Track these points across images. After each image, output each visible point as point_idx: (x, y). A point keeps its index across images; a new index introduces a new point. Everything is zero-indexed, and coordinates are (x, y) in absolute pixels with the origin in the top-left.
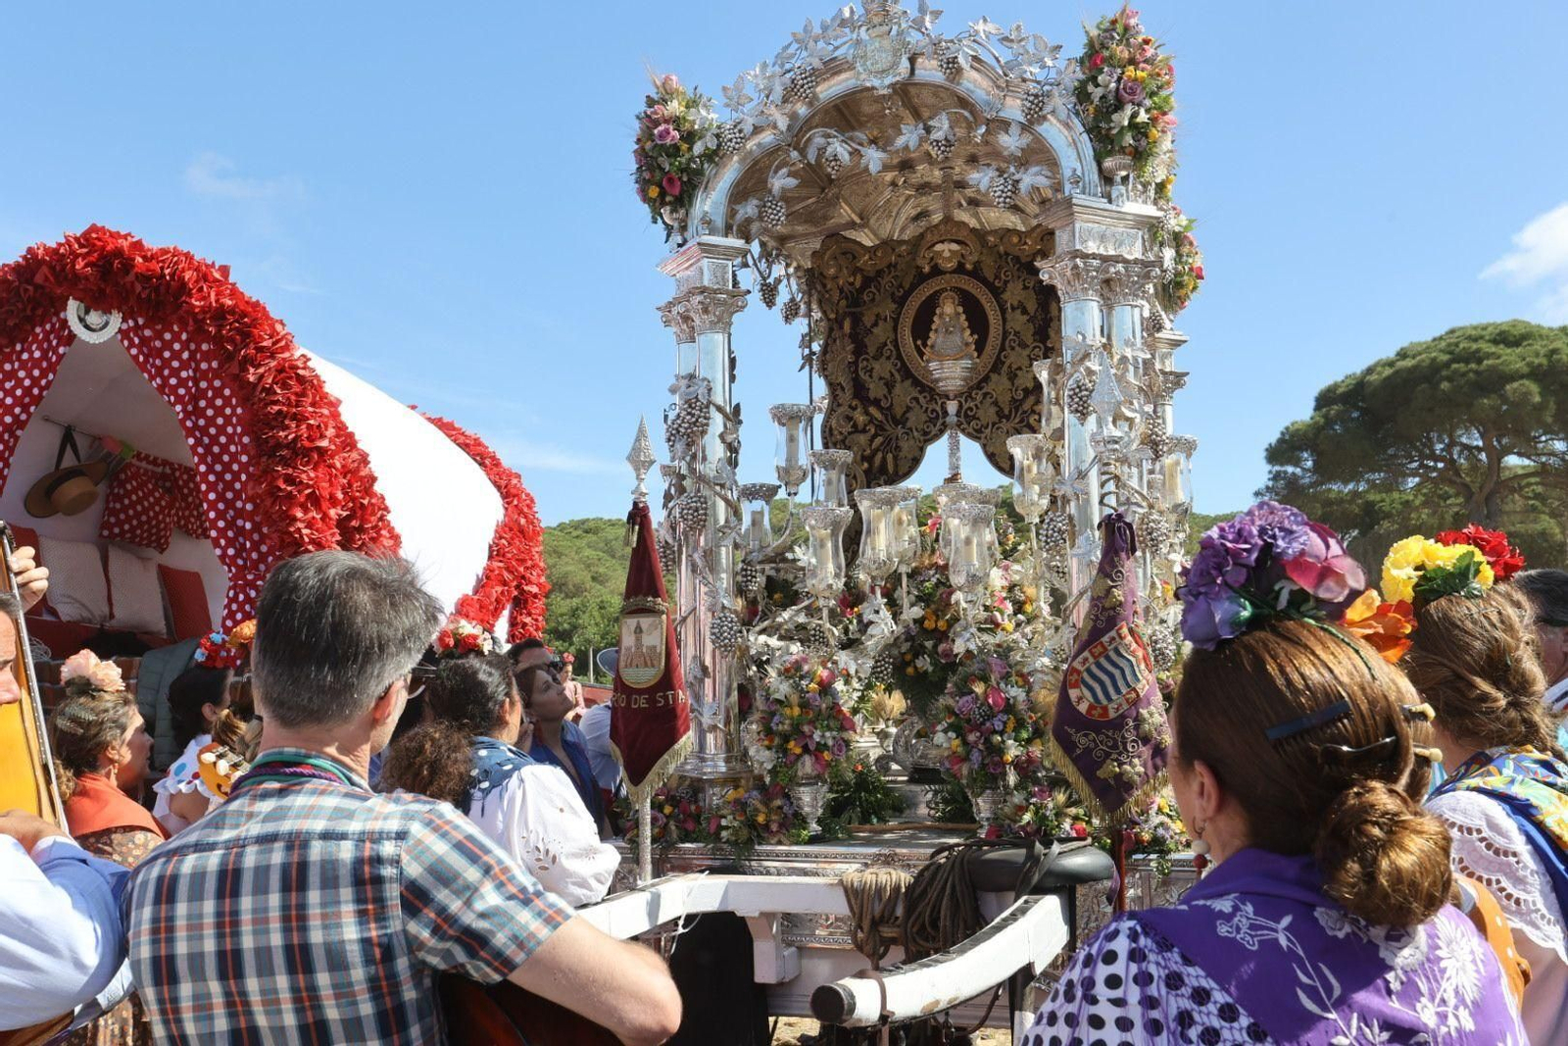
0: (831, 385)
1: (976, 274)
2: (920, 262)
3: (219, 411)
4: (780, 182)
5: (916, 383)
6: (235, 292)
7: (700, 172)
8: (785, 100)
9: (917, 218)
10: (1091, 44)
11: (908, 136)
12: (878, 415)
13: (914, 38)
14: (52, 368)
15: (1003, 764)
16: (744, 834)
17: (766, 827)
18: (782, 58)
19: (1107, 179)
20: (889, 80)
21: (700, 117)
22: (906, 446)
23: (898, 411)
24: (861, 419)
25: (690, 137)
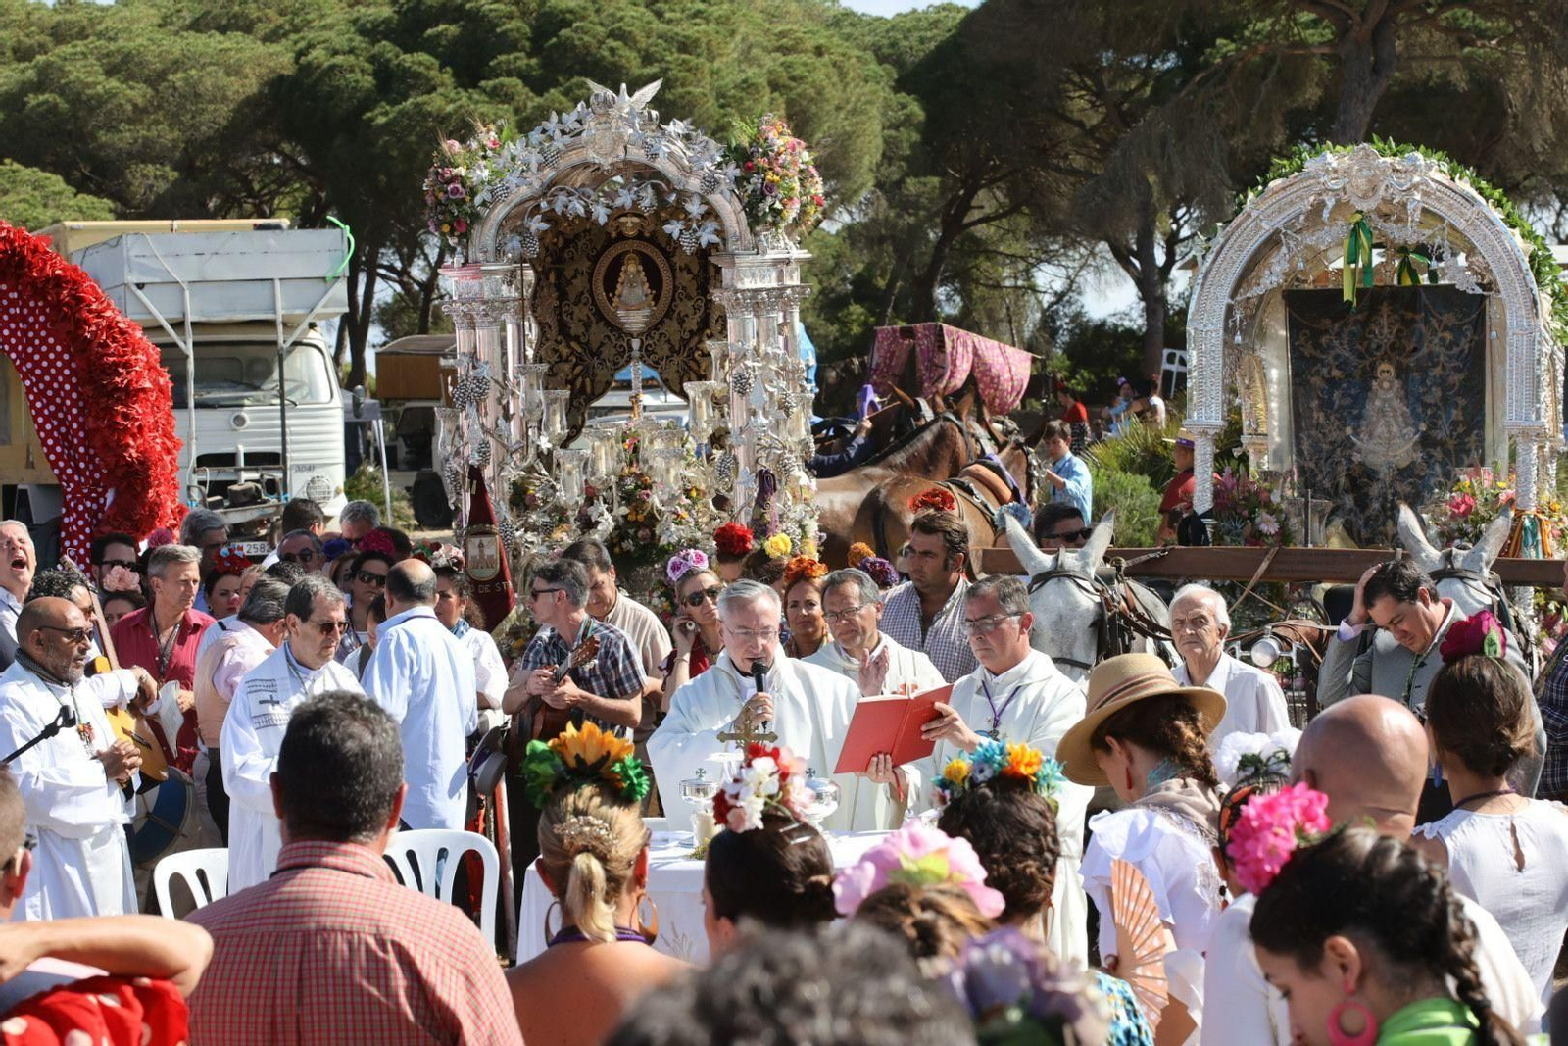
0: (541, 325)
2: (610, 232)
4: (535, 225)
5: (608, 324)
7: (478, 216)
8: (539, 169)
11: (625, 199)
12: (580, 350)
13: (628, 133)
19: (756, 237)
20: (610, 160)
21: (477, 177)
22: (600, 374)
23: (595, 346)
24: (565, 351)
25: (473, 193)
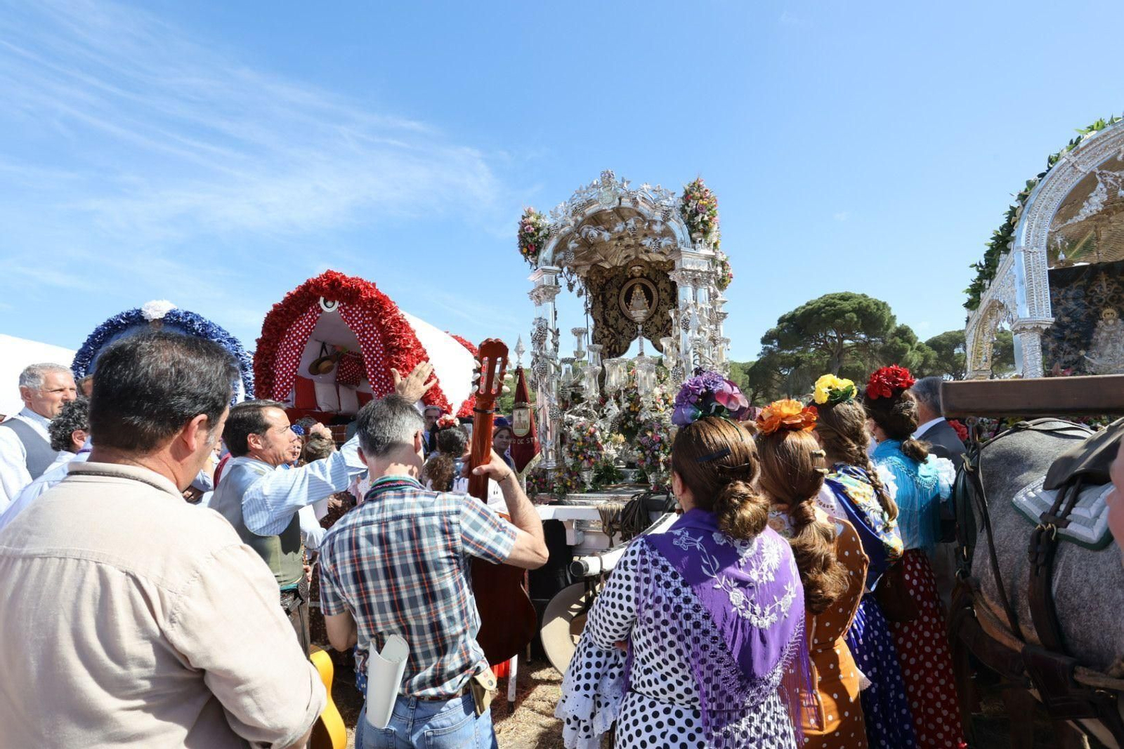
0: (595, 320)
1: (648, 278)
2: (627, 274)
3: (372, 335)
4: (572, 245)
5: (627, 319)
6: (377, 292)
7: (542, 242)
8: (573, 215)
9: (626, 258)
10: (686, 191)
11: (619, 227)
12: (613, 331)
13: (620, 191)
14: (315, 322)
15: (659, 462)
16: (562, 489)
17: (571, 487)
18: (571, 200)
19: (694, 241)
20: (611, 207)
21: (541, 223)
22: (623, 343)
23: (620, 329)
24: (606, 333)
25: (538, 230)
